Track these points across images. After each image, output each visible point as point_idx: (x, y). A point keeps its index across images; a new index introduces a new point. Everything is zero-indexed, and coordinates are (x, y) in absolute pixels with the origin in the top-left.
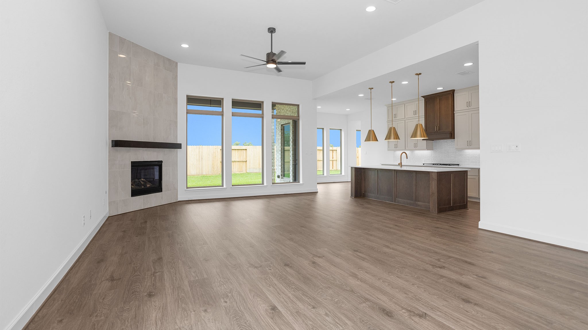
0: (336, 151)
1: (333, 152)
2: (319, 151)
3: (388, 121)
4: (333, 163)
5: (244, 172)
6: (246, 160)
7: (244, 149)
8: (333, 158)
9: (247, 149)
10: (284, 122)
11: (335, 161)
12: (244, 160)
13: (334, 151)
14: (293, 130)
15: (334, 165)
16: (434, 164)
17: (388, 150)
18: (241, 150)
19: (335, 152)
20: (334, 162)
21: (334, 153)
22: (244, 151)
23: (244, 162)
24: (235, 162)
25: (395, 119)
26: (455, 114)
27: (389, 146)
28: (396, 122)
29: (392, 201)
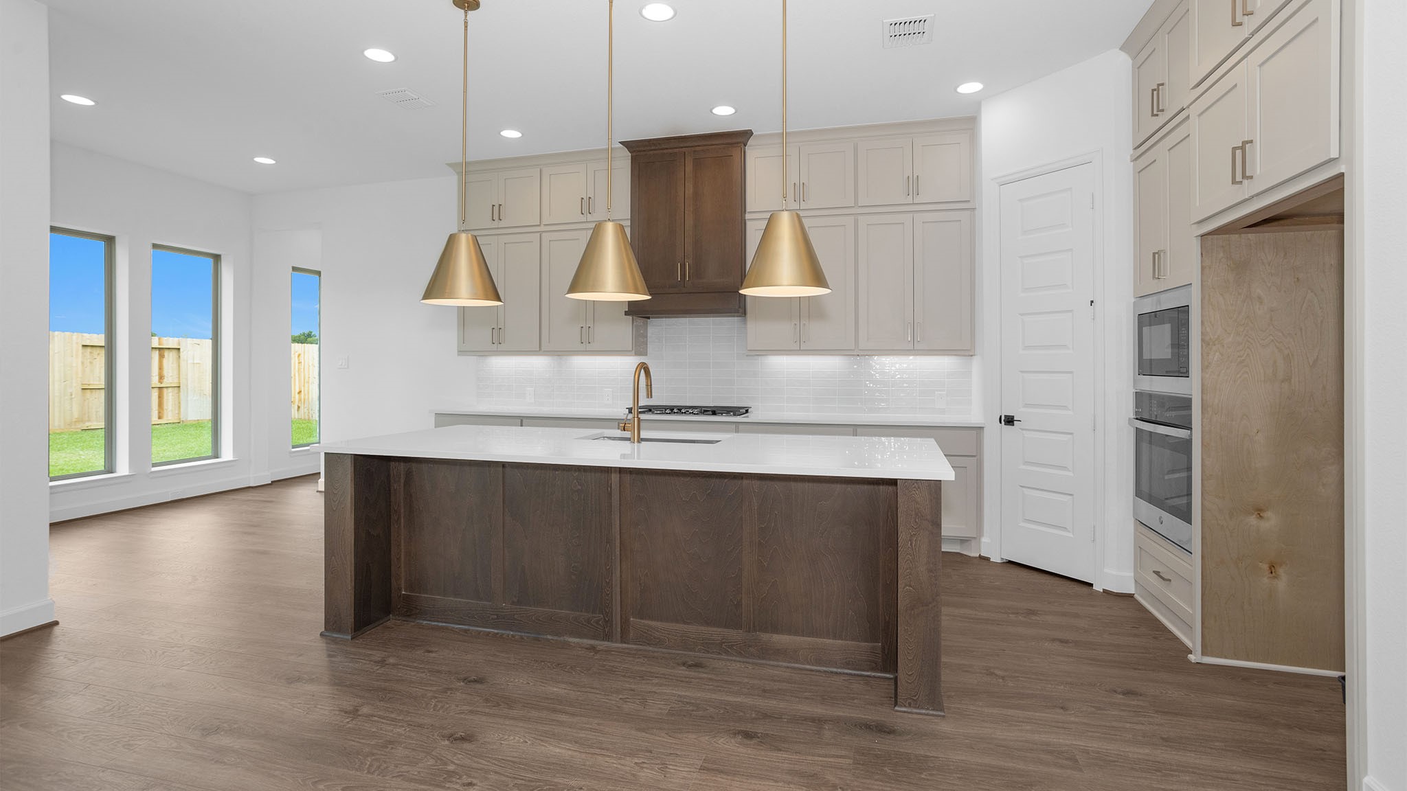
0: (175, 352)
1: (161, 356)
2: (89, 350)
4: (160, 397)
8: (161, 378)
11: (170, 390)
13: (166, 353)
15: (165, 407)
17: (461, 352)
19: (169, 357)
20: (169, 396)
21: (165, 361)
25: (495, 224)
26: (749, 224)
27: (463, 339)
28: (500, 237)
29: (608, 637)
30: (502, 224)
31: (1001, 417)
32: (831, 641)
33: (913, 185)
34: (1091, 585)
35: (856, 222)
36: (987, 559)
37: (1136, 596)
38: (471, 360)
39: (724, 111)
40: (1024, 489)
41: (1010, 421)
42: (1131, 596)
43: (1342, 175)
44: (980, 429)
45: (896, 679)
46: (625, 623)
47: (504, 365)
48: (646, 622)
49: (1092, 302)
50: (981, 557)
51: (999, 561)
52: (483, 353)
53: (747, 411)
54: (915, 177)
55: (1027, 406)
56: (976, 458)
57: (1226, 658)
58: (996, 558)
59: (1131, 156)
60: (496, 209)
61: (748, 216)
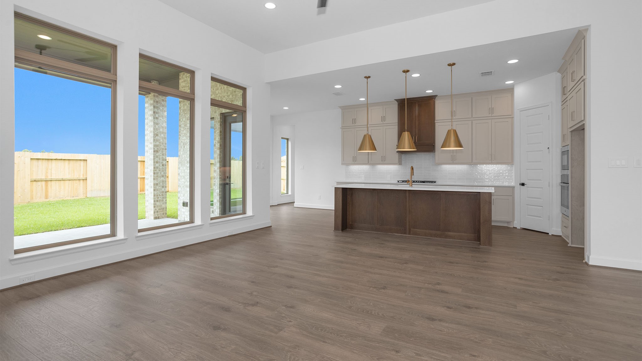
3: (343, 128)
5: (82, 196)
6: (85, 177)
7: (81, 160)
9: (86, 160)
10: (224, 111)
12: (82, 177)
14: (221, 130)
16: (403, 181)
17: (342, 164)
18: (75, 161)
22: (82, 162)
23: (82, 181)
24: (62, 182)
25: (354, 125)
26: (436, 124)
27: (343, 159)
28: (355, 129)
29: (405, 233)
30: (356, 124)
31: (520, 183)
32: (464, 234)
33: (491, 110)
34: (548, 233)
35: (472, 123)
36: (516, 228)
37: (562, 236)
38: (344, 166)
39: (429, 91)
40: (528, 206)
41: (523, 184)
42: (560, 236)
43: (584, 124)
44: (514, 187)
45: (480, 243)
46: (410, 230)
47: (355, 168)
48: (415, 230)
49: (548, 148)
50: (514, 227)
51: (520, 228)
52: (348, 164)
53: (435, 182)
54: (492, 107)
55: (529, 180)
56: (512, 197)
57: (579, 245)
58: (519, 227)
59: (561, 104)
60: (354, 120)
61: (436, 121)
